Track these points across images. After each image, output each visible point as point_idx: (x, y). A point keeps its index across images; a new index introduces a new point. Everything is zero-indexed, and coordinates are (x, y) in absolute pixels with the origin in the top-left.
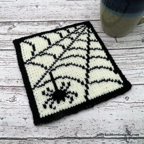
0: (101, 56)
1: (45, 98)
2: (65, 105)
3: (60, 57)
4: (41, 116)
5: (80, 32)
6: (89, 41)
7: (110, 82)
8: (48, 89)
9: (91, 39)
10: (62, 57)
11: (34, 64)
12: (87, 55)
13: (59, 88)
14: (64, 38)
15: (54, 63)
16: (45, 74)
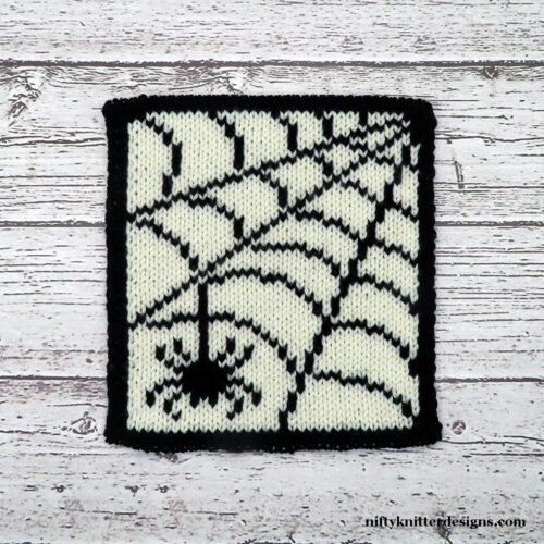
0: (396, 287)
1: (160, 372)
2: (209, 417)
3: (256, 235)
4: (130, 424)
5: (372, 146)
6: (386, 204)
7: (378, 394)
8: (178, 345)
9: (396, 199)
10: (265, 239)
12: (353, 264)
13: (212, 355)
15: (229, 254)
16: (185, 287)
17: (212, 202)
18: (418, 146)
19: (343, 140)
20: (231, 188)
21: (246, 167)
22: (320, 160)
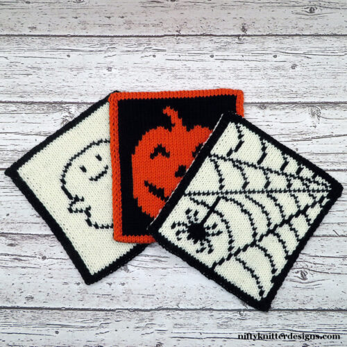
0: (286, 245)
1: (184, 219)
2: (190, 247)
3: (250, 192)
4: (160, 231)
5: (311, 188)
6: (302, 212)
7: (254, 280)
8: (196, 213)
9: (307, 213)
10: (251, 196)
11: (217, 167)
12: (276, 226)
13: (205, 225)
14: (283, 174)
15: (236, 192)
16: (213, 194)
17: (242, 170)
18: (328, 200)
19: (302, 179)
20: (251, 169)
21: (261, 165)
22: (288, 180)
